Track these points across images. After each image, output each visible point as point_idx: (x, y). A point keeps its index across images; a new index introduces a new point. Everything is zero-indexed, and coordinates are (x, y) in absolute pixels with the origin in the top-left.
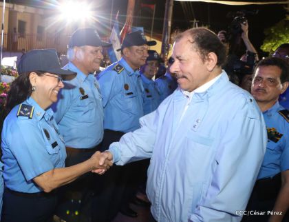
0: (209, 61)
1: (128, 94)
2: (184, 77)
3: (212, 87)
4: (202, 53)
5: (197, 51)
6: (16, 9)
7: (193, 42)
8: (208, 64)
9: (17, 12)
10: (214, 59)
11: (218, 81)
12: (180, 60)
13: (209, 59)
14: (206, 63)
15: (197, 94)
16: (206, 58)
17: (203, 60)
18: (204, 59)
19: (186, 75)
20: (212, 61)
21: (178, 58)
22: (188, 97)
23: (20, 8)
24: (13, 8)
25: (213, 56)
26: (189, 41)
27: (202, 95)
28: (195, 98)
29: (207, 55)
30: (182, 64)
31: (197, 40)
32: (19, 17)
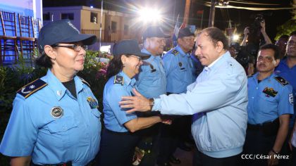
1: (182, 69)
6: (110, 13)
7: (208, 36)
9: (110, 16)
10: (221, 45)
12: (201, 47)
18: (215, 45)
31: (210, 34)
32: (112, 19)
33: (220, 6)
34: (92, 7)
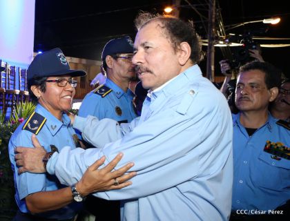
0: (181, 53)
2: (148, 71)
4: (173, 41)
5: (167, 38)
7: (163, 27)
8: (180, 56)
10: (187, 51)
14: (178, 54)
16: (179, 47)
17: (175, 50)
20: (184, 53)
26: (159, 25)
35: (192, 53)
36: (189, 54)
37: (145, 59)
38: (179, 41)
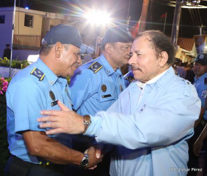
0: (162, 58)
1: (106, 96)
2: (139, 69)
3: (160, 79)
4: (156, 51)
5: (153, 48)
6: (48, 16)
7: (150, 41)
8: (160, 61)
9: (48, 19)
10: (165, 57)
11: (166, 74)
12: (138, 55)
13: (162, 57)
14: (159, 59)
15: (148, 85)
16: (160, 55)
17: (157, 57)
19: (141, 68)
20: (163, 59)
21: (136, 52)
22: (142, 88)
23: (52, 16)
24: (46, 15)
25: (165, 55)
26: (147, 39)
27: (152, 86)
28: (147, 88)
29: (160, 53)
30: (139, 58)
31: (154, 40)
32: (51, 23)
33: (189, 6)
34: (27, 8)
35: (169, 59)
36: (166, 60)
37: (137, 61)
38: (160, 51)
